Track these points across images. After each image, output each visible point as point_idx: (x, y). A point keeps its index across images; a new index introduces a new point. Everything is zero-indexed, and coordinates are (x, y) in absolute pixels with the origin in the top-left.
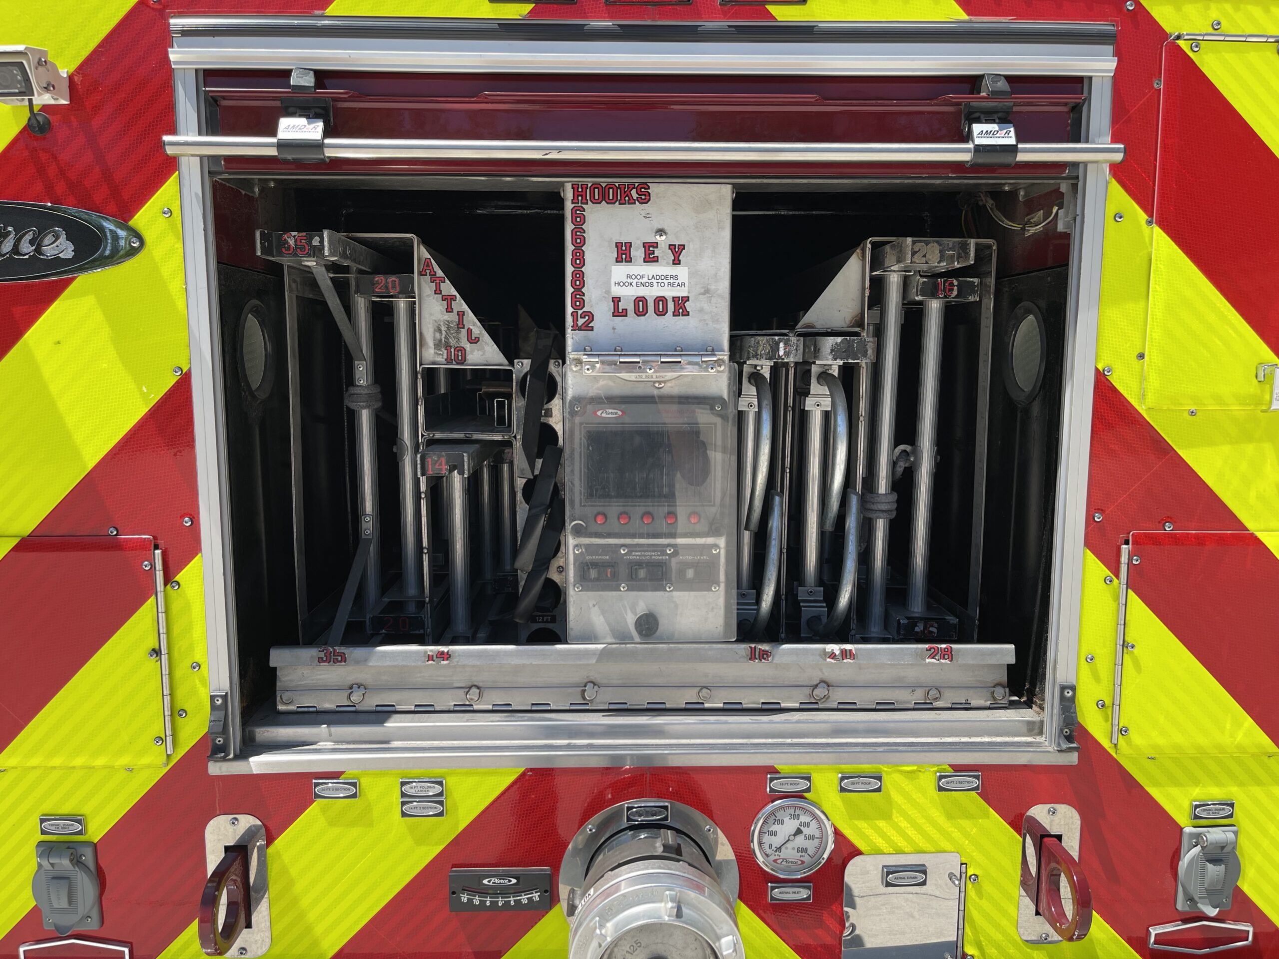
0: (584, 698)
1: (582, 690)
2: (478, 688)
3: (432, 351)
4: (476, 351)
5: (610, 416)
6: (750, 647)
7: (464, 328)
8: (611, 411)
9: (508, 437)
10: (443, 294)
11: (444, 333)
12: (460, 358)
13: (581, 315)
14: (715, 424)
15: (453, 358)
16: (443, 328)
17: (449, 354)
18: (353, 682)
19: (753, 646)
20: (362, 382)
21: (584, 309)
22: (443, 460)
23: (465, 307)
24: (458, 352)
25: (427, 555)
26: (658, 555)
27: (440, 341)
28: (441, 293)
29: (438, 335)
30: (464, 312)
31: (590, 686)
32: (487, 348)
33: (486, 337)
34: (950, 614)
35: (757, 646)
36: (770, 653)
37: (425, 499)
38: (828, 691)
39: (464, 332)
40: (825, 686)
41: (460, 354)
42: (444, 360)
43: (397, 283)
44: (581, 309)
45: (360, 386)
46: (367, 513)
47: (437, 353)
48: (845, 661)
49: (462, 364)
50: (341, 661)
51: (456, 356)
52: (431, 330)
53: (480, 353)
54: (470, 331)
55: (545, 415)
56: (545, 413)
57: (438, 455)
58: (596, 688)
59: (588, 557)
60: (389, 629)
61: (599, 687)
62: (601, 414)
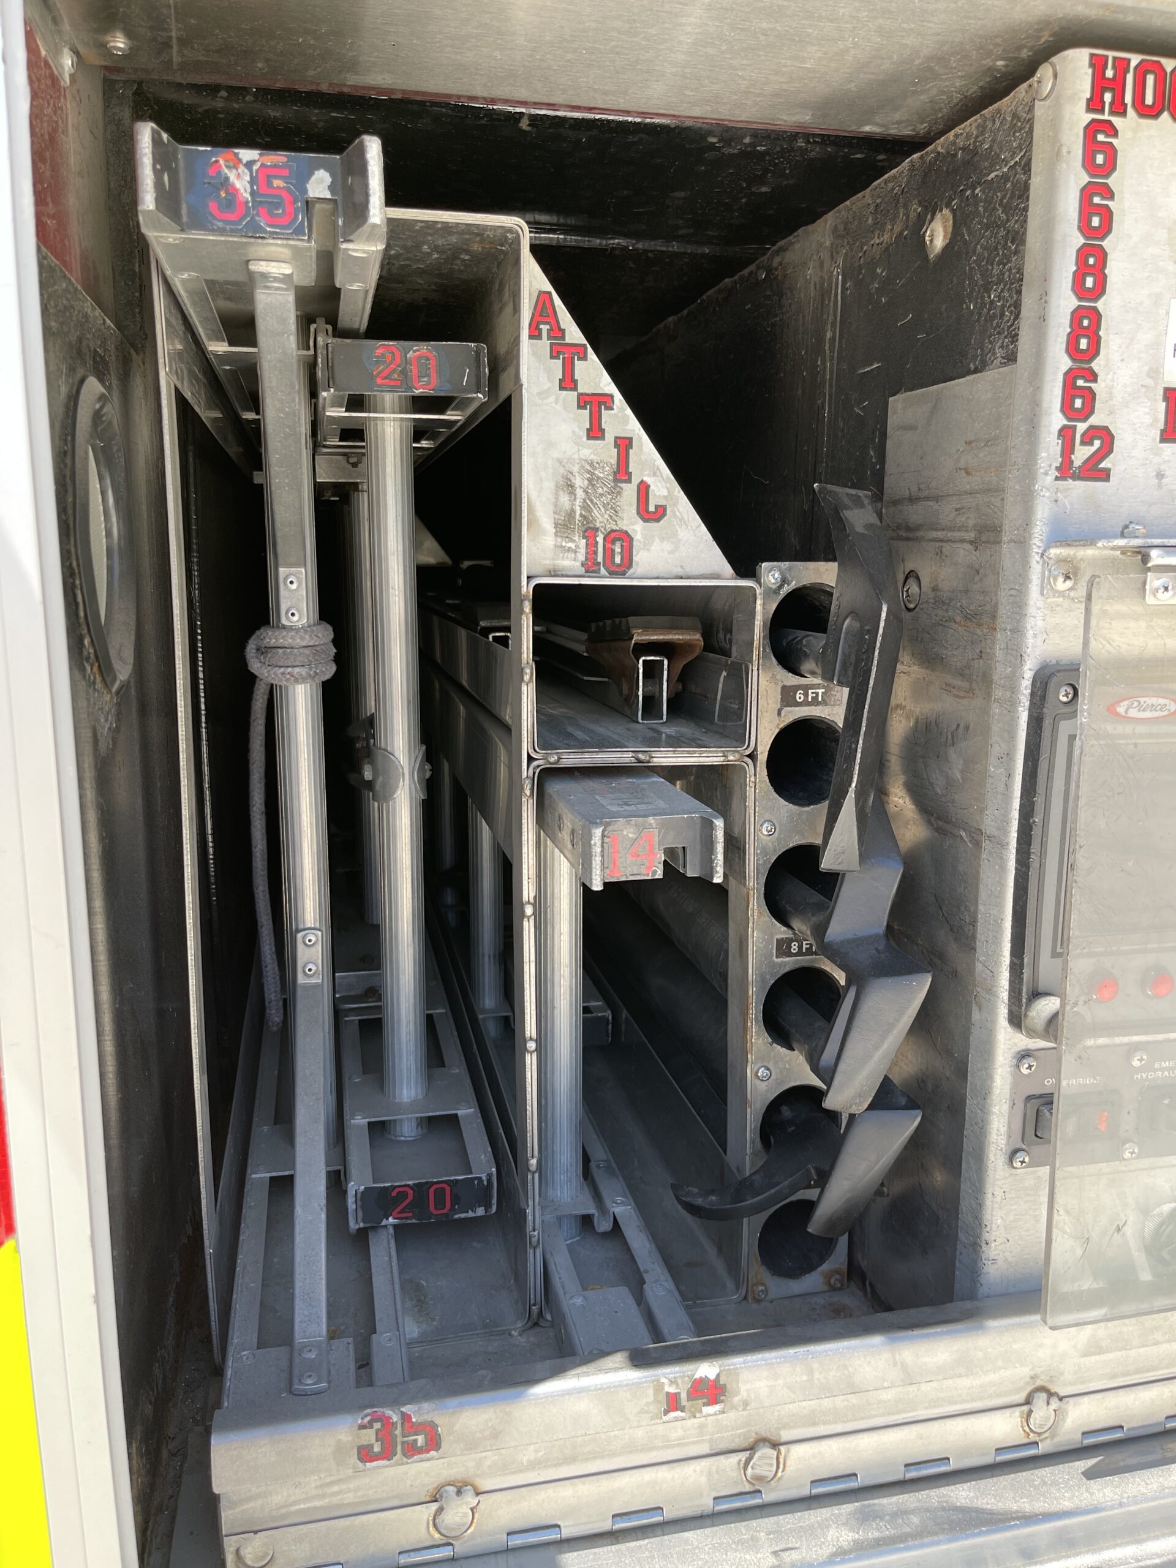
0: (1029, 1430)
1: (1024, 1413)
2: (775, 1445)
3: (549, 540)
4: (657, 540)
5: (1148, 714)
7: (629, 481)
8: (1148, 700)
9: (737, 756)
10: (581, 390)
11: (580, 493)
12: (618, 560)
13: (1083, 435)
15: (600, 559)
16: (579, 482)
17: (591, 546)
18: (442, 1480)
20: (295, 618)
21: (1094, 420)
23: (634, 427)
24: (613, 543)
27: (571, 514)
28: (575, 388)
29: (565, 499)
30: (630, 440)
31: (1041, 1398)
32: (683, 534)
33: (682, 507)
39: (629, 491)
41: (618, 549)
42: (578, 564)
43: (433, 363)
44: (1085, 420)
45: (291, 628)
46: (309, 925)
47: (561, 547)
49: (622, 574)
50: (426, 1449)
51: (609, 554)
52: (549, 485)
53: (667, 546)
54: (643, 490)
55: (820, 699)
56: (820, 695)
57: (636, 825)
58: (1055, 1404)
59: (1048, 1082)
60: (404, 1215)
61: (1061, 1399)
62: (1126, 712)
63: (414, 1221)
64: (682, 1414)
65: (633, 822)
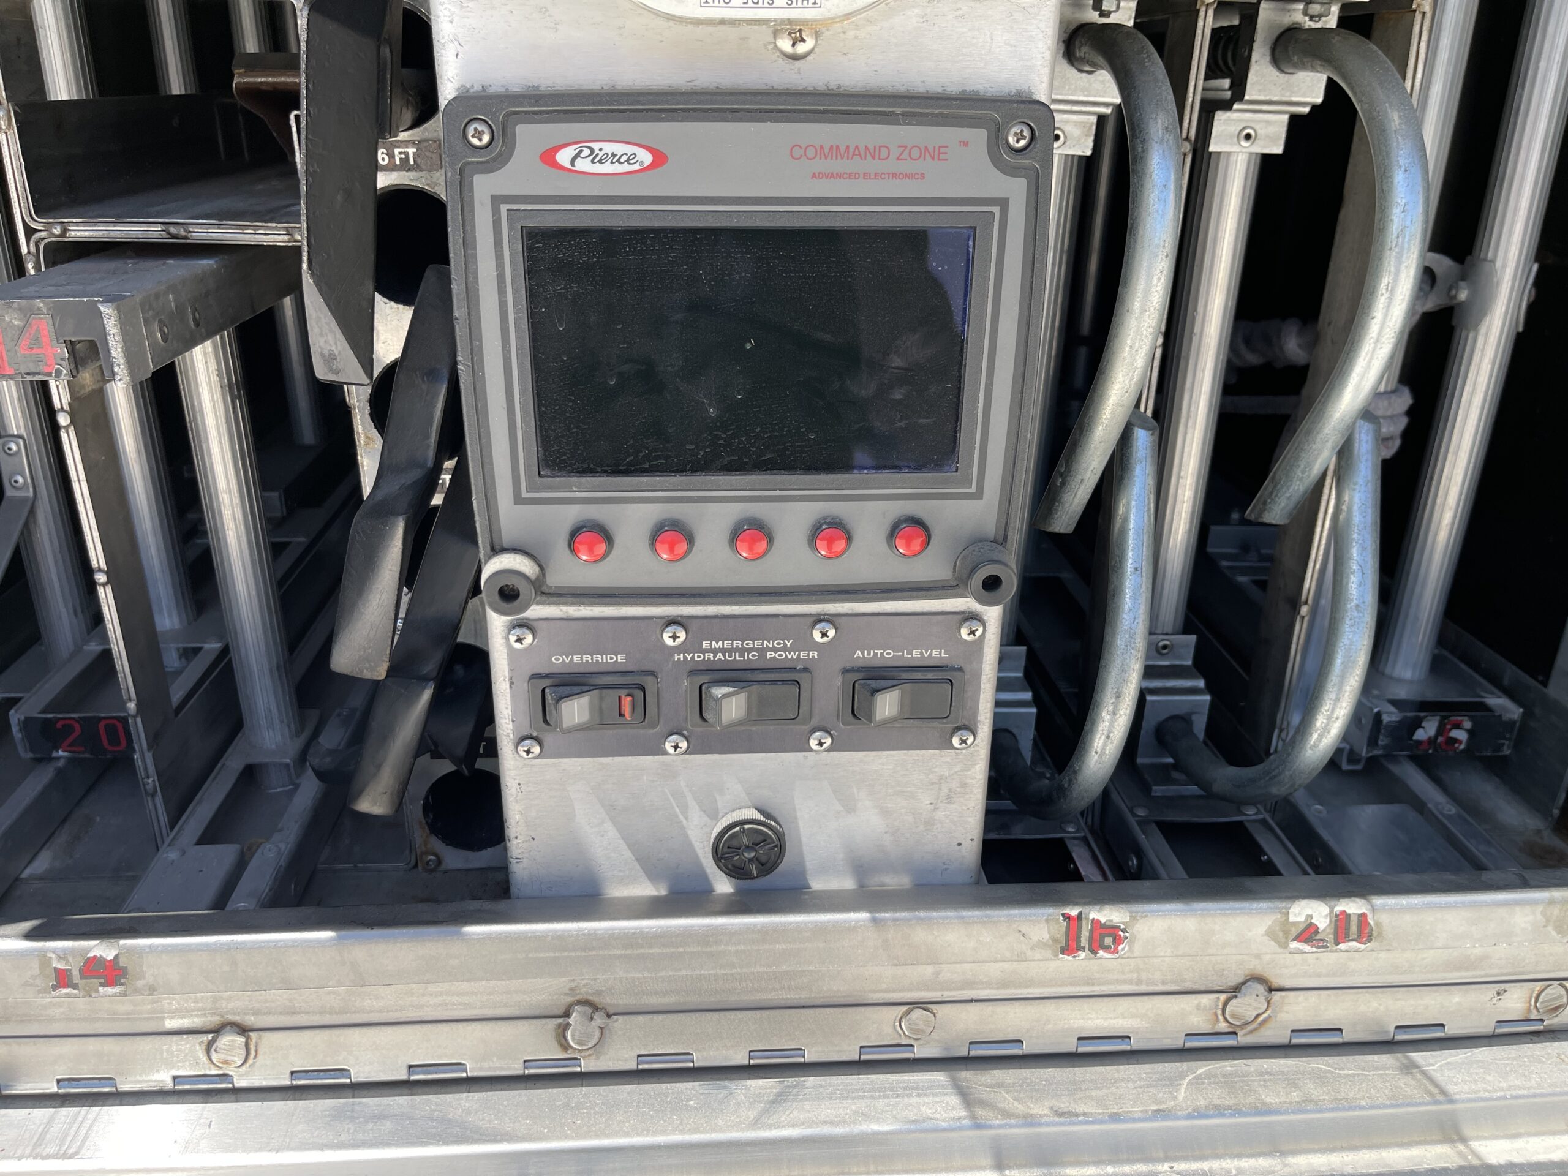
0: (565, 1047)
1: (559, 1025)
2: (243, 1030)
5: (607, 168)
6: (1067, 917)
8: (609, 148)
14: (1003, 203)
19: (1074, 912)
22: (45, 324)
25: (109, 589)
26: (785, 649)
31: (581, 1013)
34: (1493, 689)
35: (1085, 910)
36: (1124, 931)
37: (72, 429)
38: (1269, 1003)
40: (1260, 989)
48: (1342, 946)
55: (412, 162)
56: (411, 156)
57: (20, 309)
58: (599, 1020)
59: (557, 659)
60: (73, 749)
61: (609, 1016)
62: (572, 163)
63: (87, 756)
64: (75, 992)
65: (15, 305)
